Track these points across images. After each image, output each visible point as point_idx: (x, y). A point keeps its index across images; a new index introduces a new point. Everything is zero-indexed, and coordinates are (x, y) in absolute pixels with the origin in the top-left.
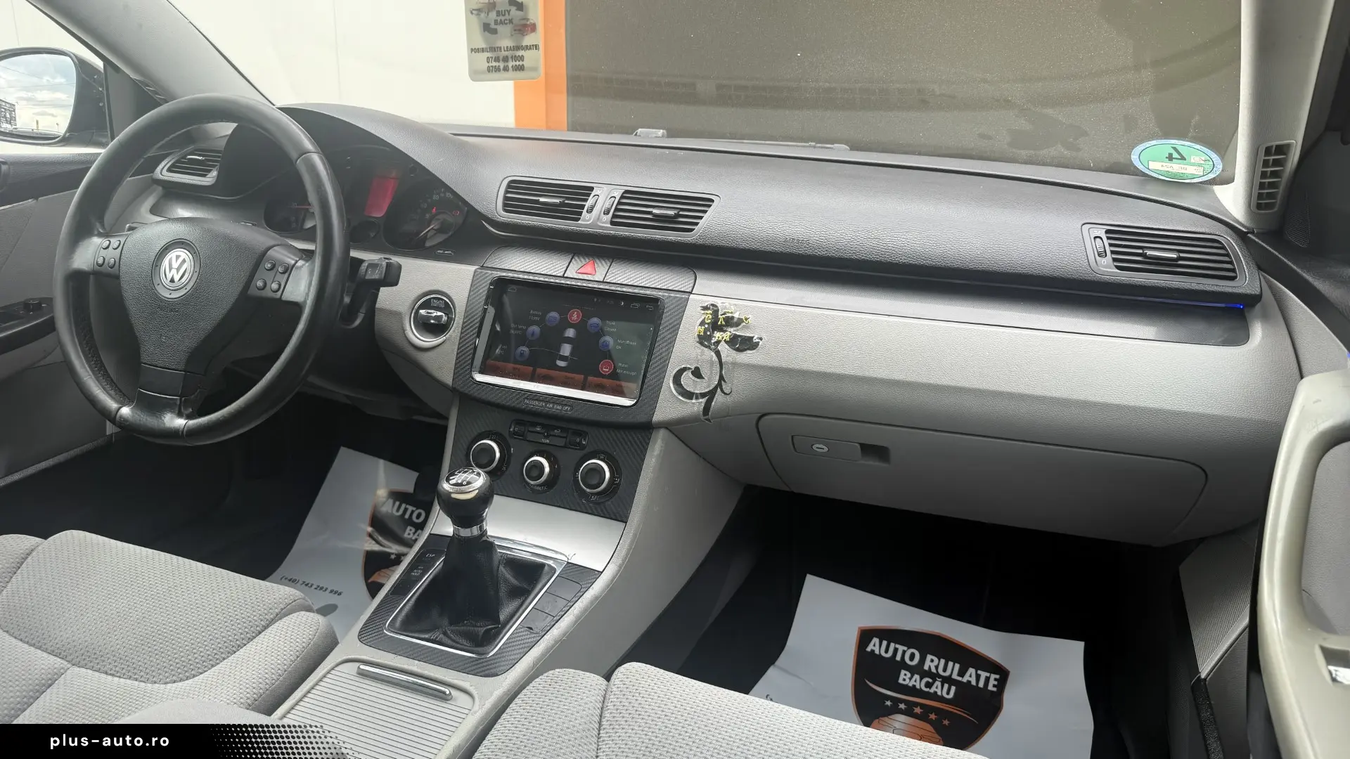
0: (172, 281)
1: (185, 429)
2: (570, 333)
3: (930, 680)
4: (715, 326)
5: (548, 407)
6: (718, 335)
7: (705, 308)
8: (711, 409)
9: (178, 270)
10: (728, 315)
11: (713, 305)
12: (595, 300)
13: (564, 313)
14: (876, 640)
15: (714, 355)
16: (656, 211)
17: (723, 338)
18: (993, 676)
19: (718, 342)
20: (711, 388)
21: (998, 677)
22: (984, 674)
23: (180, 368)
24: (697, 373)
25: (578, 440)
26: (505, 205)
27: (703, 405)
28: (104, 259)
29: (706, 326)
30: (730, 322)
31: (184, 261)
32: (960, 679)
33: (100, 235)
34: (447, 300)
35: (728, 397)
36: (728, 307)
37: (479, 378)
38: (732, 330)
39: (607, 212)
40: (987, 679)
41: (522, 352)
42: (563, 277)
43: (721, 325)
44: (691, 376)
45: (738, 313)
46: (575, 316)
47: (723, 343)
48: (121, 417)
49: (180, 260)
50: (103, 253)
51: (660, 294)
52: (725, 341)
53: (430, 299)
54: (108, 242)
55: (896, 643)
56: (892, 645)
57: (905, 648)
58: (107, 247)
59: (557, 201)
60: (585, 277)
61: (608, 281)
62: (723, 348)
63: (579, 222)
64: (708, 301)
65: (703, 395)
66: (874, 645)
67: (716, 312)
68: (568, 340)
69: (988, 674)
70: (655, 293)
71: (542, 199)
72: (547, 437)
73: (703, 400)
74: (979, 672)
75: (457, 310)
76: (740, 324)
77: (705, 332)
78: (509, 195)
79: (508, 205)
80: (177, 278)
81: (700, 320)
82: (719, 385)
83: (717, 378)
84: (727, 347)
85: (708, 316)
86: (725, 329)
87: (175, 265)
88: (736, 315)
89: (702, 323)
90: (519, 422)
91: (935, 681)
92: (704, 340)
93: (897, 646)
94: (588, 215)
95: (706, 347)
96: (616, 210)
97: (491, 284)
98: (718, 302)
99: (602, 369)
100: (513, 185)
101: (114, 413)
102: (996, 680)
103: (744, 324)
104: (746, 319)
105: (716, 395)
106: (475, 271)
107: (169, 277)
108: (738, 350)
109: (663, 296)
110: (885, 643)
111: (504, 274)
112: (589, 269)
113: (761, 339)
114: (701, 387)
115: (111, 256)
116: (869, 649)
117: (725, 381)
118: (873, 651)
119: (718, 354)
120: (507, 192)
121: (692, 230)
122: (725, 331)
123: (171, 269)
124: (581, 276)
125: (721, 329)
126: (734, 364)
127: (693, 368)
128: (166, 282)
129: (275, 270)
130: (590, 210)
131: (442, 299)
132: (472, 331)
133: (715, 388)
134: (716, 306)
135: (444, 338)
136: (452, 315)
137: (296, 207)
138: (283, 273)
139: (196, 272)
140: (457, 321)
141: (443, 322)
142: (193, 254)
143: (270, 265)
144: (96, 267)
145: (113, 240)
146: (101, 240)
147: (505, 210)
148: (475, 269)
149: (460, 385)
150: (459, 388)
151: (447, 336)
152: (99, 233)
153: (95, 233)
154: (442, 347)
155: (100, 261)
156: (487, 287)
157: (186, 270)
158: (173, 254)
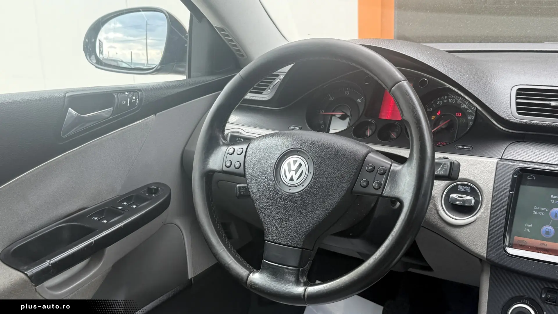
0: (292, 179)
1: (306, 294)
9: (296, 172)
26: (518, 109)
28: (232, 163)
31: (300, 165)
33: (224, 144)
34: (474, 186)
37: (511, 251)
41: (547, 230)
48: (251, 281)
49: (297, 164)
50: (229, 157)
53: (457, 185)
54: (233, 149)
58: (233, 153)
71: (553, 103)
75: (485, 195)
78: (519, 101)
79: (521, 108)
80: (295, 177)
87: (294, 168)
90: (549, 290)
97: (514, 174)
100: (521, 93)
101: (245, 279)
106: (497, 164)
107: (289, 177)
111: (526, 165)
115: (237, 160)
120: (517, 98)
123: (289, 171)
128: (287, 180)
129: (374, 172)
131: (468, 186)
132: (501, 212)
135: (475, 217)
136: (480, 199)
137: (323, 113)
138: (382, 174)
139: (311, 173)
140: (485, 202)
141: (473, 204)
142: (307, 159)
143: (370, 168)
144: (225, 169)
145: (236, 147)
146: (226, 148)
147: (519, 113)
148: (496, 160)
149: (494, 257)
150: (493, 259)
151: (478, 215)
152: (223, 143)
153: (221, 143)
154: (473, 224)
155: (228, 164)
156: (511, 176)
157: (302, 171)
158: (291, 159)
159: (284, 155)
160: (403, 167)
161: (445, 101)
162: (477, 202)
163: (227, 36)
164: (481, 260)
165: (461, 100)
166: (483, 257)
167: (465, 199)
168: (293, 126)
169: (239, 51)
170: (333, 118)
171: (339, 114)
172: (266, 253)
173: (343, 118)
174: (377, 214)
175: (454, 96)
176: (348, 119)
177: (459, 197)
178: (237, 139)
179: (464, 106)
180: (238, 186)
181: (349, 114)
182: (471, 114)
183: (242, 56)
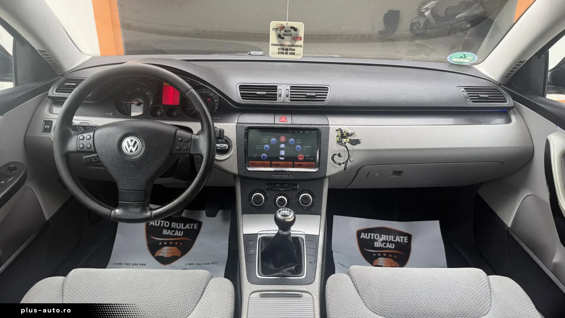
0: (131, 151)
1: (153, 215)
2: (282, 146)
3: (385, 243)
4: (343, 137)
5: (283, 177)
6: (345, 140)
7: (337, 130)
8: (347, 168)
9: (134, 146)
10: (347, 132)
11: (340, 129)
12: (290, 131)
13: (278, 138)
14: (363, 234)
15: (345, 148)
16: (307, 94)
17: (347, 141)
18: (405, 238)
19: (345, 143)
20: (346, 160)
21: (407, 237)
22: (402, 237)
23: (143, 189)
24: (339, 155)
25: (295, 187)
26: (242, 96)
27: (344, 167)
28: (84, 145)
29: (339, 137)
30: (348, 135)
31: (136, 142)
32: (394, 241)
34: (226, 139)
35: (352, 162)
36: (346, 129)
37: (250, 169)
38: (349, 137)
39: (287, 96)
40: (404, 239)
41: (264, 156)
42: (274, 124)
43: (345, 136)
44: (337, 157)
45: (350, 131)
46: (283, 139)
47: (347, 143)
49: (133, 142)
50: (81, 142)
51: (318, 126)
52: (348, 142)
54: (82, 137)
55: (370, 233)
56: (369, 234)
57: (374, 234)
58: (84, 139)
59: (265, 93)
60: (284, 123)
61: (294, 123)
62: (348, 145)
63: (277, 101)
64: (338, 127)
65: (343, 163)
66: (363, 236)
67: (341, 131)
68: (282, 149)
69: (403, 237)
70: (316, 126)
71: (258, 93)
72: (282, 188)
73: (344, 165)
74: (400, 237)
75: (233, 143)
76: (352, 135)
77: (339, 139)
78: (241, 92)
80: (134, 150)
81: (336, 135)
82: (349, 158)
83: (348, 156)
84: (349, 144)
85: (339, 133)
86: (346, 137)
87: (132, 144)
88: (350, 132)
89: (338, 136)
90: (268, 184)
91: (387, 243)
92: (339, 142)
93: (371, 234)
94: (280, 98)
95: (341, 145)
96: (291, 95)
97: (245, 130)
98: (341, 127)
99: (299, 158)
100: (242, 87)
101: (109, 215)
102: (407, 238)
103: (354, 135)
104: (355, 133)
105: (348, 163)
106: (236, 126)
107: (129, 150)
108: (354, 145)
109: (320, 127)
110: (366, 234)
111: (250, 125)
112: (283, 119)
113: (361, 139)
114: (342, 160)
115: (87, 143)
116: (361, 237)
117: (350, 157)
118: (363, 238)
119: (346, 147)
120: (240, 91)
121: (324, 101)
122: (347, 138)
123: (129, 146)
124: (282, 123)
125: (345, 138)
126: (353, 150)
127: (338, 154)
128: (128, 153)
129: (183, 141)
130: (280, 96)
131: (224, 139)
133: (347, 160)
134: (341, 129)
135: (230, 155)
136: (230, 145)
137: (124, 103)
138: (188, 142)
139: (143, 146)
140: (233, 147)
141: (227, 148)
142: (139, 138)
143: (180, 139)
144: (79, 149)
145: (85, 135)
146: (77, 136)
147: (242, 99)
148: (235, 124)
149: (242, 173)
150: (241, 174)
151: (231, 153)
152: (74, 133)
153: (73, 134)
154: (229, 159)
155: (81, 146)
156: (244, 132)
157: (138, 146)
158: (128, 139)
159: (123, 137)
160: (199, 137)
161: (200, 92)
162: (229, 147)
163: (47, 55)
164: (234, 176)
165: (209, 92)
166: (236, 174)
167: (223, 146)
168: (108, 113)
169: (55, 64)
170: (132, 105)
171: (136, 103)
172: (120, 197)
173: (139, 104)
174: (180, 162)
175: (205, 89)
176: (142, 105)
177: (220, 145)
178: (78, 127)
179: (211, 95)
180: (84, 157)
181: (142, 101)
182: (216, 99)
183: (57, 67)
